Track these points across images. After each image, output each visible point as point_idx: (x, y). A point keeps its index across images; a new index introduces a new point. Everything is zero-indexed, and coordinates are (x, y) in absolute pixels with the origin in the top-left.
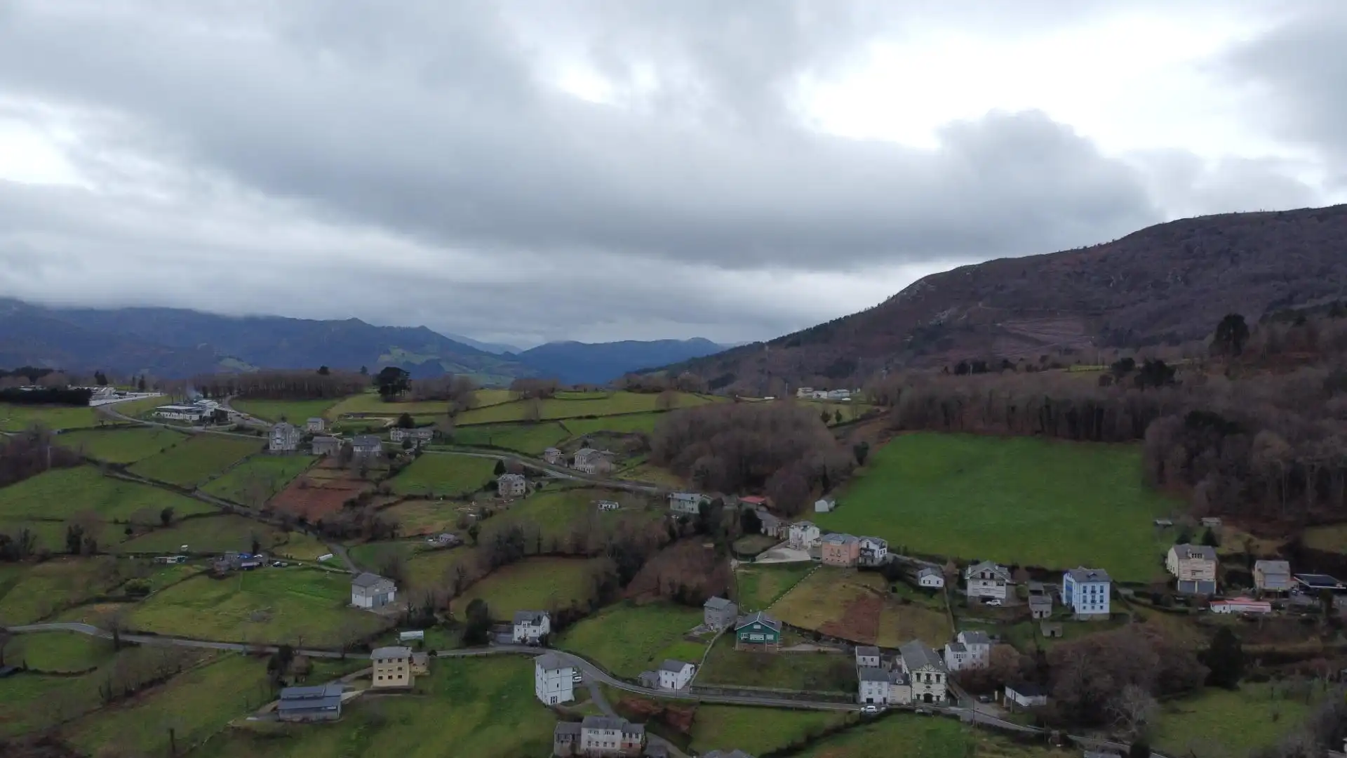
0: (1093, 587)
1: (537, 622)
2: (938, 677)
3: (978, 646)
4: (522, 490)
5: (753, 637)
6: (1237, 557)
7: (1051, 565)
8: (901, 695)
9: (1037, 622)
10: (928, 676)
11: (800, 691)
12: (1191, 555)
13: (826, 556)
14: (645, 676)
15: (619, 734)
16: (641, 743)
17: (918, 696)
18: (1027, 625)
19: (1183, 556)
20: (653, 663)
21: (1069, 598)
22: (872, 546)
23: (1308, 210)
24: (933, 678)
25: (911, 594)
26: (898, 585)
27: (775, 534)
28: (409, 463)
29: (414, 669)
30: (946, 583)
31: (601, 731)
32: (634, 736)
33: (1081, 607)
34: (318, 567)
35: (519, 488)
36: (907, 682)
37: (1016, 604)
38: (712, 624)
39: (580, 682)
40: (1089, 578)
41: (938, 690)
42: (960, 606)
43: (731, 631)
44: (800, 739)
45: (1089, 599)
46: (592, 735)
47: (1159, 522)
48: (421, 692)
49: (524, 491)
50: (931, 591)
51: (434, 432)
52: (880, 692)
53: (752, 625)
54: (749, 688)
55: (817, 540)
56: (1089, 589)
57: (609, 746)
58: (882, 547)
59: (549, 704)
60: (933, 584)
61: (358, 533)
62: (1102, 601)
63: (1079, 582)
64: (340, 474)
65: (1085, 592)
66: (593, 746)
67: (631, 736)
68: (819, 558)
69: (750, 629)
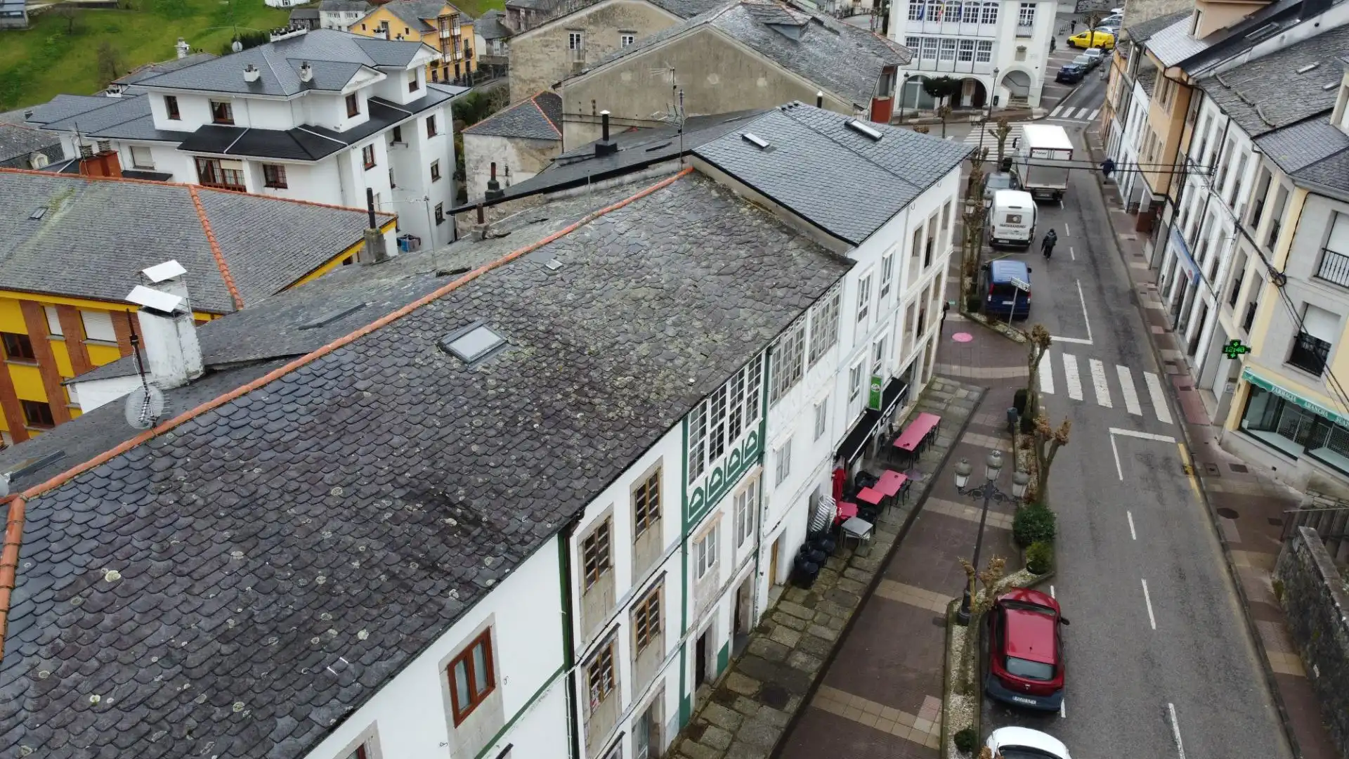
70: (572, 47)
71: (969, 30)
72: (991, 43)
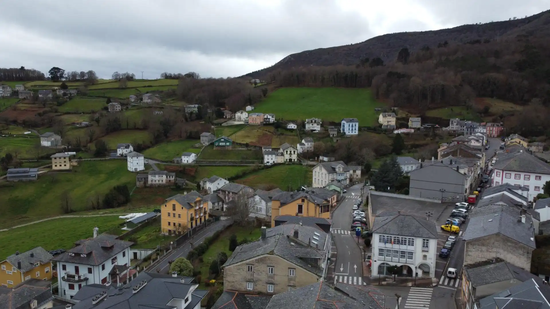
0: (352, 124)
1: (127, 147)
2: (294, 152)
3: (309, 144)
4: (119, 109)
5: (220, 144)
6: (403, 119)
7: (337, 121)
8: (280, 160)
9: (332, 138)
10: (291, 152)
11: (240, 160)
12: (387, 116)
13: (250, 122)
14: (176, 159)
15: (164, 177)
16: (174, 180)
17: (287, 160)
18: (328, 139)
19: (384, 116)
20: (179, 155)
21: (344, 130)
22: (269, 117)
23: (431, 31)
24: (292, 152)
25: (284, 131)
26: (279, 129)
27: (230, 117)
28: (66, 101)
29: (72, 164)
30: (297, 127)
31: (157, 176)
32: (171, 177)
33: (348, 132)
34: (25, 136)
35: (118, 108)
36: (282, 154)
37: (324, 132)
38: (204, 143)
39: (147, 164)
40: (351, 121)
41: (294, 157)
42: (303, 133)
43: (212, 144)
44: (241, 174)
45: (351, 129)
46: (153, 178)
47: (376, 109)
48: (76, 171)
49: (120, 109)
50: (292, 130)
51: (78, 91)
52: (272, 159)
53: (220, 139)
54: (220, 160)
55: (247, 118)
56: (351, 125)
57: (161, 182)
58: (272, 117)
59: (134, 171)
60: (293, 127)
61: (43, 125)
62: (355, 130)
63: (347, 122)
64: (33, 105)
65: (349, 126)
66: (154, 182)
67: (170, 177)
68: (248, 123)
69: (219, 141)
70: (249, 270)
71: (403, 248)
72: (412, 253)
